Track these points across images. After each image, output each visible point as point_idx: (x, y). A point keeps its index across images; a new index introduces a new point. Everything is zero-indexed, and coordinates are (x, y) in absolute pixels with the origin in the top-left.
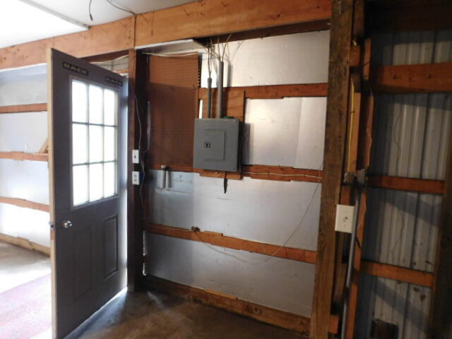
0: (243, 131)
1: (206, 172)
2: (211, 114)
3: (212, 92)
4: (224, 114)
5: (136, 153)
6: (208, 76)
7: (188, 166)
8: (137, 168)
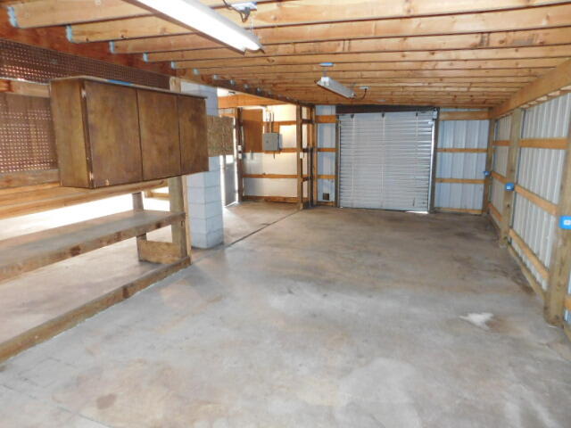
0: (279, 136)
1: (267, 152)
2: (268, 131)
3: (268, 124)
4: (272, 131)
5: (240, 147)
6: (266, 118)
7: (260, 150)
8: (240, 152)
